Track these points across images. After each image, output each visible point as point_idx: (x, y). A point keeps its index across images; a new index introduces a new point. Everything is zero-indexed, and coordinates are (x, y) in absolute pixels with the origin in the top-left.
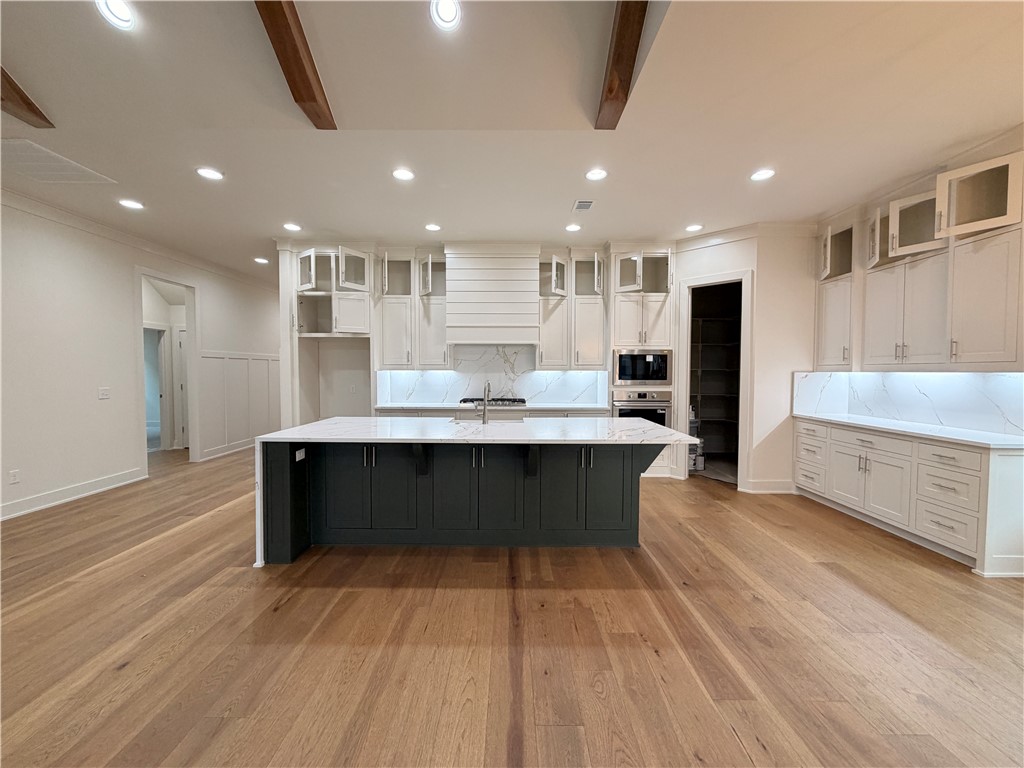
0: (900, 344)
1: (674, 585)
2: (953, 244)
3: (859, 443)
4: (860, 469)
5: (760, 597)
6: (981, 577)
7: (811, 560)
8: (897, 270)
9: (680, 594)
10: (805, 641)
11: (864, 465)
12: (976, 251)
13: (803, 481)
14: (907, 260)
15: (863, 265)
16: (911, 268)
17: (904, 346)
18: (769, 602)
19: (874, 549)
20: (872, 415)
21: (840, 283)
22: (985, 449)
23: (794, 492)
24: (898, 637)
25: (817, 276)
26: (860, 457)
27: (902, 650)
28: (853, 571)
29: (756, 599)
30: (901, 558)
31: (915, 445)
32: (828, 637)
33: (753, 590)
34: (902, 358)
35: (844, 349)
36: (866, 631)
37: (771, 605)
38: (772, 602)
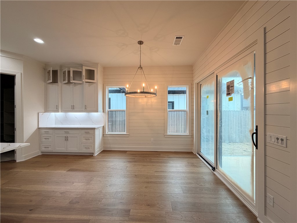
0: (72, 105)
1: (25, 215)
2: (85, 83)
3: (64, 133)
4: (65, 140)
5: (62, 192)
6: (95, 156)
7: (65, 172)
8: (71, 86)
9: (33, 216)
10: (84, 193)
11: (66, 139)
12: (89, 86)
13: (44, 149)
14: (73, 84)
15: (61, 82)
16: (74, 86)
17: (73, 106)
18: (66, 191)
19: (75, 160)
20: (63, 124)
21: (54, 85)
22: (94, 129)
23: (40, 154)
24: (97, 177)
25: (45, 81)
26: (65, 137)
27: (100, 179)
28: (76, 168)
29: (61, 193)
30: (81, 160)
31: (80, 130)
32: (87, 188)
33: (58, 191)
34: (73, 109)
35: (57, 106)
36: (91, 180)
37: (67, 191)
38: (67, 190)
